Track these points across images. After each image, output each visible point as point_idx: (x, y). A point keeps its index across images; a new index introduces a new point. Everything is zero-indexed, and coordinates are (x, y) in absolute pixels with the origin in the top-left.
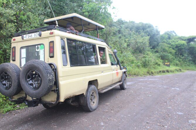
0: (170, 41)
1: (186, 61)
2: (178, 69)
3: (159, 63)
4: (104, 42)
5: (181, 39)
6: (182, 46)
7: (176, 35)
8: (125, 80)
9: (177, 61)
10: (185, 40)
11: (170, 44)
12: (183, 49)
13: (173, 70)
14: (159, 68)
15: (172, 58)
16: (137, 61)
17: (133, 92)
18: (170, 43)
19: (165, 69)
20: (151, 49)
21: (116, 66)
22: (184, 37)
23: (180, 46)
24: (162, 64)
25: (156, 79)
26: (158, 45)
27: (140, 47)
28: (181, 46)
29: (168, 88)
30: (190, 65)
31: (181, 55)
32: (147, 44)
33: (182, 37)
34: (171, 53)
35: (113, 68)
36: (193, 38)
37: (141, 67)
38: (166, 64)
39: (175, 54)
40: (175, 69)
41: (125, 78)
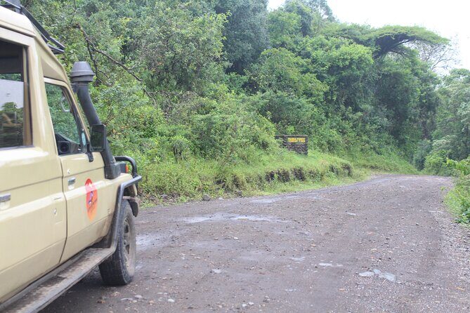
0: (307, 42)
1: (366, 132)
2: (339, 166)
3: (265, 137)
4: (21, 11)
5: (351, 35)
6: (354, 67)
7: (331, 19)
8: (127, 230)
9: (334, 132)
10: (365, 43)
11: (308, 55)
12: (356, 79)
13: (321, 171)
14: (265, 158)
15: (312, 117)
16: (170, 124)
17: (171, 300)
18: (309, 49)
19: (288, 167)
20: (228, 71)
21: (83, 157)
22: (361, 29)
23: (344, 68)
24: (275, 141)
25: (268, 219)
26: (255, 57)
27: (186, 60)
28: (350, 66)
29: (341, 272)
30: (383, 150)
31: (346, 105)
32: (217, 48)
33: (356, 27)
34: (308, 94)
35: (67, 171)
36: (396, 36)
37: (187, 153)
38: (291, 140)
39: (326, 99)
40: (328, 163)
41: (129, 220)
